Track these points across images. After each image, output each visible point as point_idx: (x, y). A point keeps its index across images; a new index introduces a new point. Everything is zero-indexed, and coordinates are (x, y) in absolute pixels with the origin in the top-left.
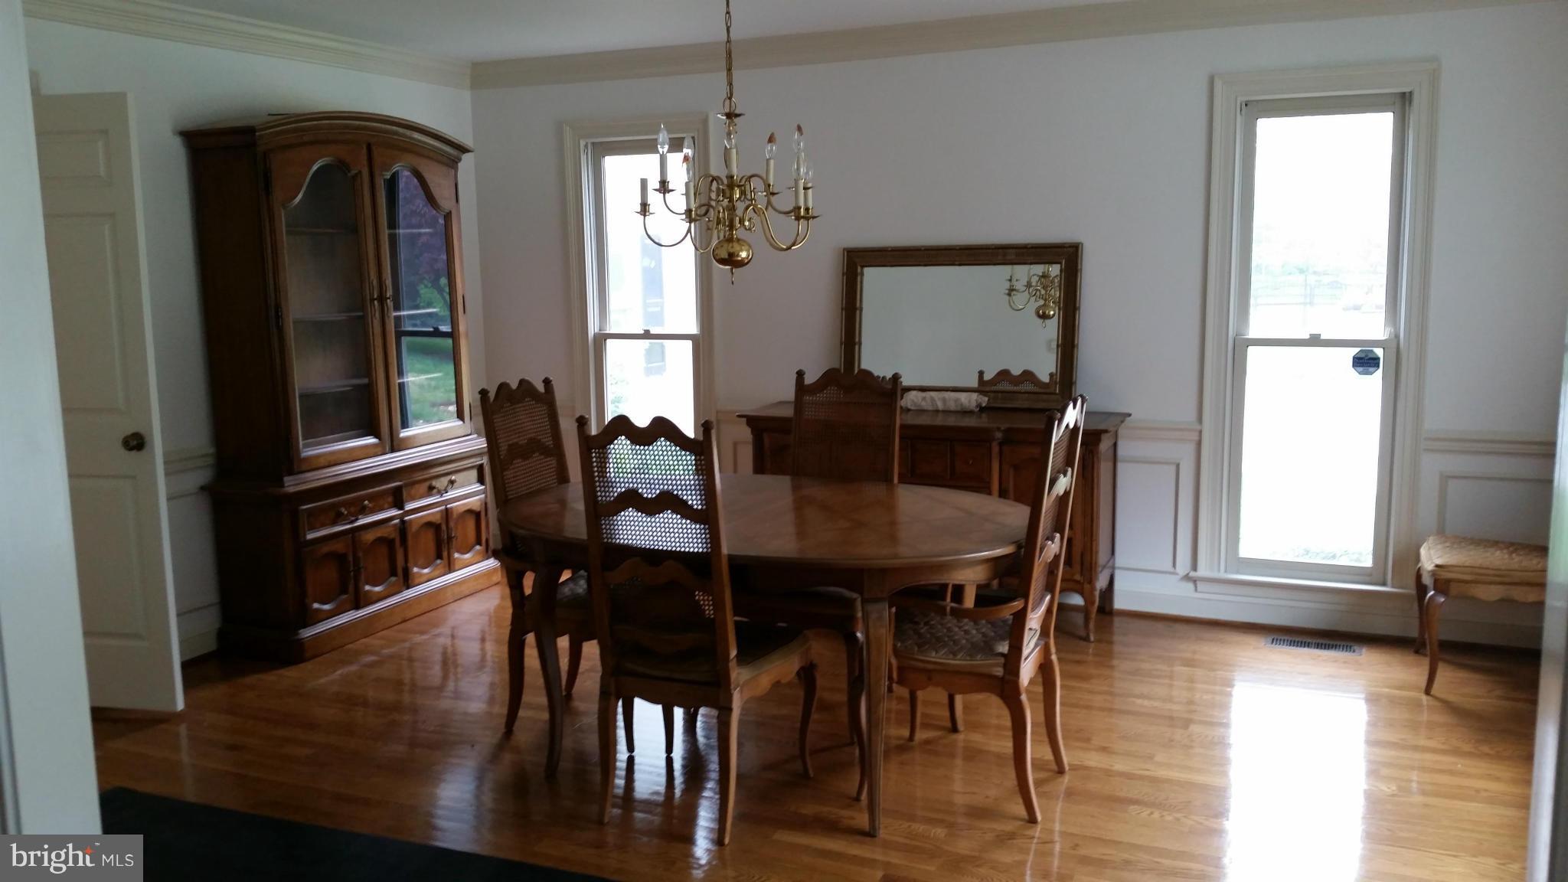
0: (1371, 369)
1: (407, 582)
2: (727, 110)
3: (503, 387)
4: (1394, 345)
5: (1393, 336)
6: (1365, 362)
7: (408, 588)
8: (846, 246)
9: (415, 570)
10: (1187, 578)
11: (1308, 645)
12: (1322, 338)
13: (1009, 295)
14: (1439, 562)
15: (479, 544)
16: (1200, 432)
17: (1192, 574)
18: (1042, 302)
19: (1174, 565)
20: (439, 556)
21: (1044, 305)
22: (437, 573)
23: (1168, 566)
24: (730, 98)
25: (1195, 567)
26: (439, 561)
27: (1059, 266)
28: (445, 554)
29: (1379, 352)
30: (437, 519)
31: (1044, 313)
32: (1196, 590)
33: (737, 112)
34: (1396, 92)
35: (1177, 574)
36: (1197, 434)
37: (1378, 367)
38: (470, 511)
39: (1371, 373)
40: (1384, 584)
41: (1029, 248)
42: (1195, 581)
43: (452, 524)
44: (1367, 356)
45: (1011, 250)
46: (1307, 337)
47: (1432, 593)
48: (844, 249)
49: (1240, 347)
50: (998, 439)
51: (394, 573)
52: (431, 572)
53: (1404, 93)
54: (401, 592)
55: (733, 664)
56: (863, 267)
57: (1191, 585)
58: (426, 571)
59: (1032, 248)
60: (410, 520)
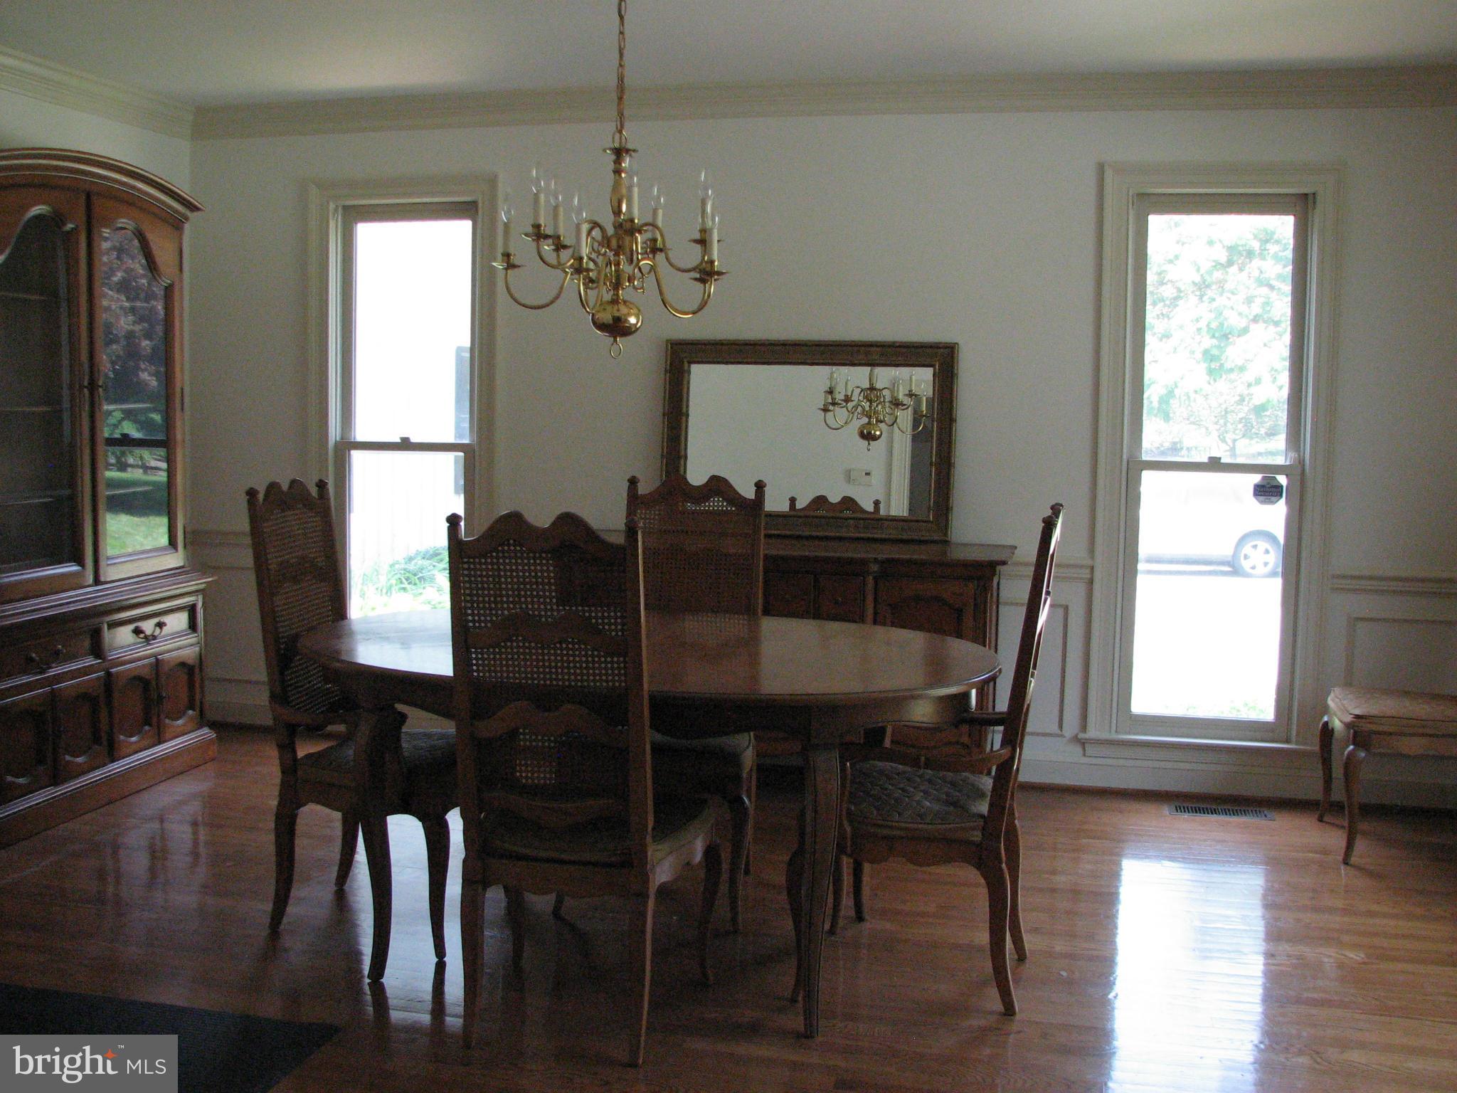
0: (1273, 499)
1: (113, 754)
2: (617, 145)
3: (273, 487)
4: (1299, 471)
5: (1297, 461)
6: (1267, 491)
7: (113, 762)
8: (669, 338)
9: (122, 737)
10: (1076, 740)
11: (1214, 812)
12: (1222, 461)
13: (825, 410)
14: (1357, 712)
15: (192, 707)
16: (1092, 568)
17: (1081, 736)
18: (865, 420)
19: (1061, 727)
20: (147, 722)
21: (869, 423)
22: (146, 743)
23: (1054, 728)
24: (620, 132)
25: (1084, 728)
26: (147, 728)
27: (932, 369)
28: (155, 720)
29: (1282, 480)
30: (145, 673)
31: (869, 433)
32: (1084, 755)
33: (630, 146)
34: (1297, 192)
35: (1062, 736)
36: (1088, 571)
37: (1281, 496)
38: (183, 664)
39: (1273, 503)
40: (1288, 741)
41: (897, 347)
42: (1083, 743)
43: (163, 680)
44: (1268, 483)
45: (874, 349)
46: (1205, 460)
47: (1351, 747)
48: (667, 341)
49: (1133, 468)
50: (875, 572)
51: (97, 740)
52: (139, 741)
53: (1306, 195)
54: (105, 765)
55: (649, 839)
56: (690, 363)
57: (1079, 749)
58: (134, 739)
59: (900, 346)
60: (117, 673)
